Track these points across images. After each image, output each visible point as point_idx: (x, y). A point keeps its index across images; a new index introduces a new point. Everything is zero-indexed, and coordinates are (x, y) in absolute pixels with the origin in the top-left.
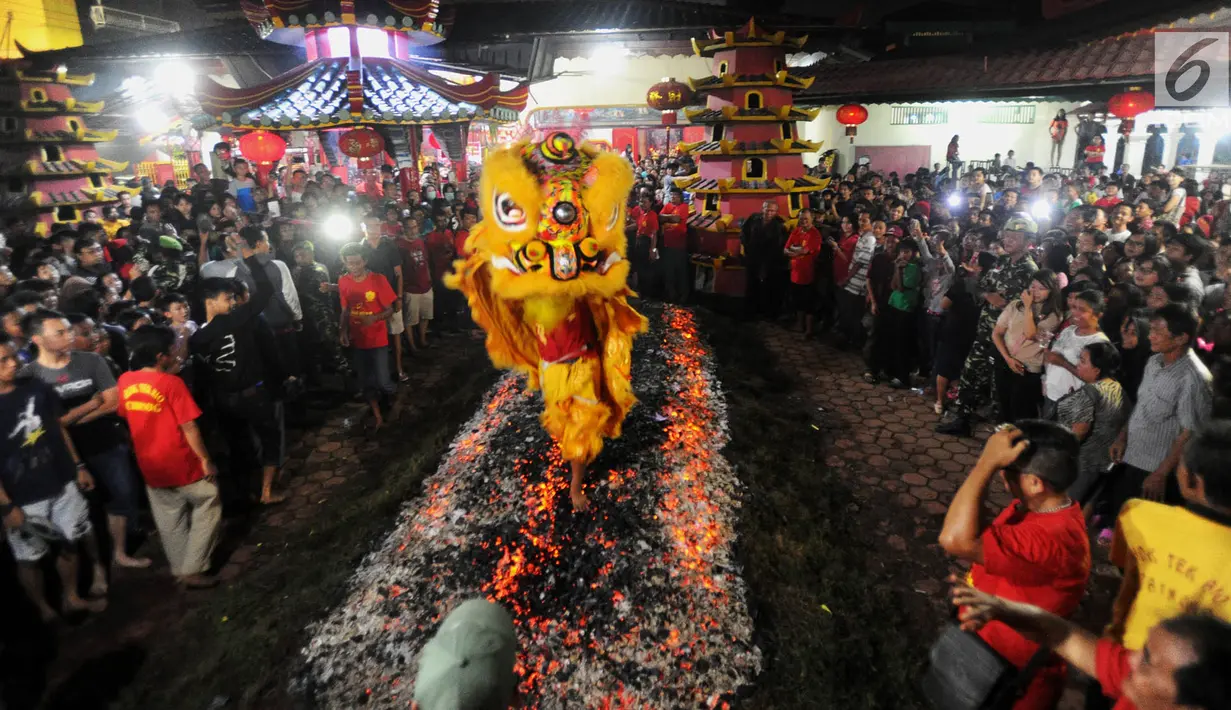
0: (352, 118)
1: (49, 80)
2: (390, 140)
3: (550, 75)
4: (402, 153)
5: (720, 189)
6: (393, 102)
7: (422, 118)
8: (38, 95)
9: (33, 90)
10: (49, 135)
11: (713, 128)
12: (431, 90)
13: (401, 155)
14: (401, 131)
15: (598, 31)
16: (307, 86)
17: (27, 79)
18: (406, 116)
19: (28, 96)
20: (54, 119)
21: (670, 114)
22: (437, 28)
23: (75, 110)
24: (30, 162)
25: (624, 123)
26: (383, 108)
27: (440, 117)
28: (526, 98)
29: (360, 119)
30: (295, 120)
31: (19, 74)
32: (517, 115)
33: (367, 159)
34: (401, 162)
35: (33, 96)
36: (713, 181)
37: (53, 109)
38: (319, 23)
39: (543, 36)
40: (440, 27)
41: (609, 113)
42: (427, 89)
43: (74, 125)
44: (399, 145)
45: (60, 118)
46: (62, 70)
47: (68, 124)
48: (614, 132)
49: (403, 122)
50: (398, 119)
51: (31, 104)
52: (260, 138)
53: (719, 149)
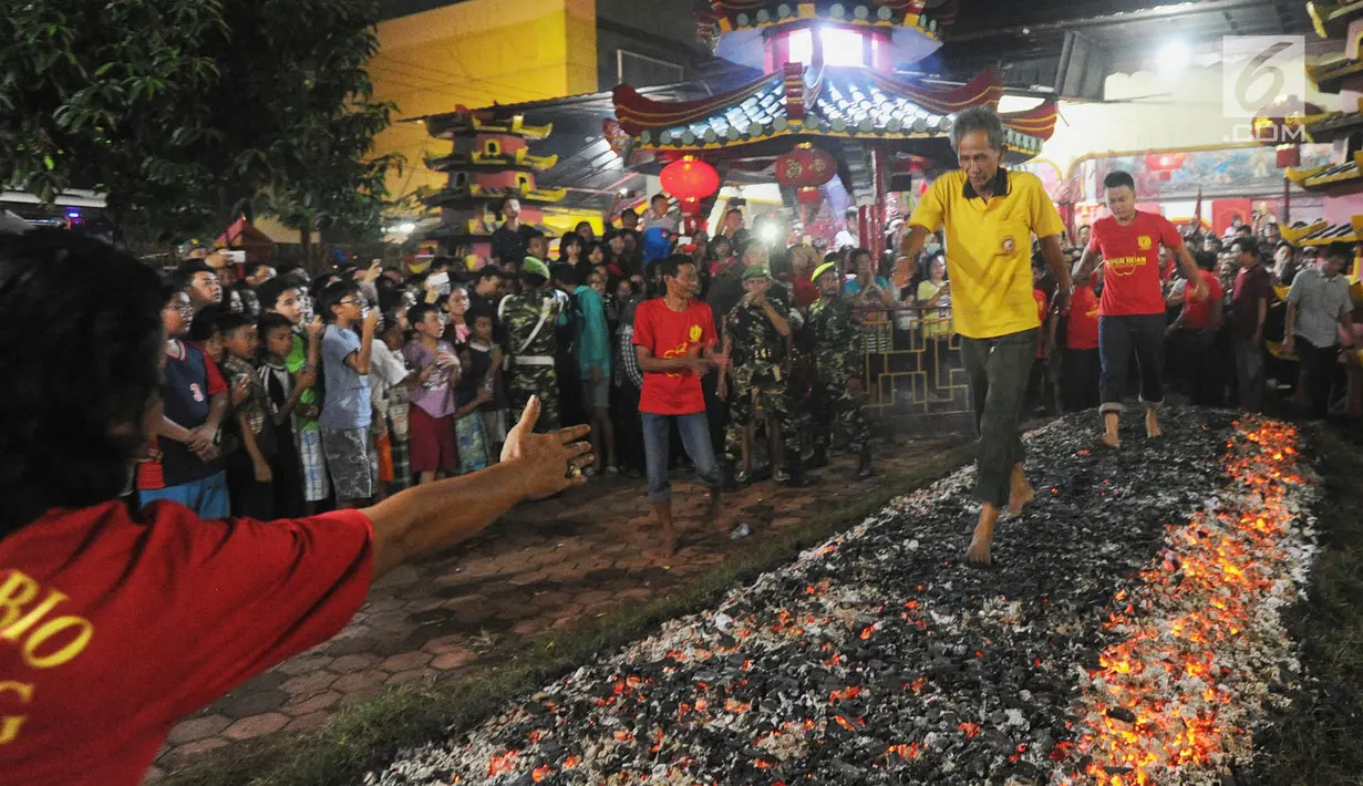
0: (790, 127)
1: (504, 129)
2: (846, 166)
3: (1098, 97)
4: (862, 184)
5: (1357, 234)
6: (850, 112)
7: (886, 130)
8: (492, 148)
9: (488, 142)
10: (493, 191)
11: (1346, 140)
12: (909, 102)
13: (861, 188)
14: (859, 152)
15: (1158, 10)
16: (753, 101)
17: (484, 128)
18: (862, 128)
19: (482, 148)
20: (504, 173)
21: (1288, 151)
22: (928, 23)
23: (524, 163)
24: (471, 221)
25: (1230, 192)
26: (833, 114)
27: (912, 130)
28: (1054, 120)
29: (800, 128)
30: (723, 134)
31: (477, 124)
32: (1038, 143)
33: (812, 189)
34: (860, 197)
35: (487, 148)
36: (1348, 225)
37: (503, 162)
38: (772, 21)
39: (1079, 27)
40: (933, 24)
41: (1207, 177)
42: (905, 101)
43: (523, 180)
44: (857, 172)
45: (510, 173)
46: (518, 119)
47: (517, 181)
48: (1213, 204)
49: (860, 135)
50: (852, 130)
51: (483, 157)
52: (687, 167)
53: (1355, 169)
